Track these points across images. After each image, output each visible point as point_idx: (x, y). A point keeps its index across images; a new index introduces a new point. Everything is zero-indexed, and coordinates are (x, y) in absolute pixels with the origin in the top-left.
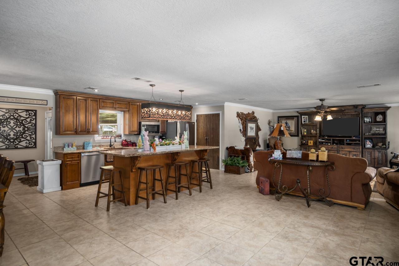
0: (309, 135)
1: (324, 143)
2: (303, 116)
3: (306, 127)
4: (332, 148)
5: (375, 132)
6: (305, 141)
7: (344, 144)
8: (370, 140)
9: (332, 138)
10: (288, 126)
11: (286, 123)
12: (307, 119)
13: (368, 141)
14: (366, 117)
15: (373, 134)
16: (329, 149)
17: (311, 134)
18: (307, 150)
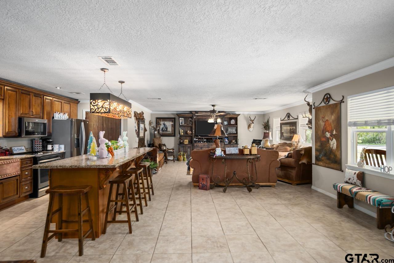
0: (185, 135)
1: (197, 142)
2: (180, 118)
3: (182, 128)
4: (204, 145)
5: (230, 132)
6: (182, 140)
8: (227, 138)
9: (204, 137)
10: (166, 127)
11: (164, 124)
12: (183, 121)
13: (226, 139)
14: (225, 121)
15: (230, 134)
16: (202, 146)
17: (187, 134)
18: (185, 148)
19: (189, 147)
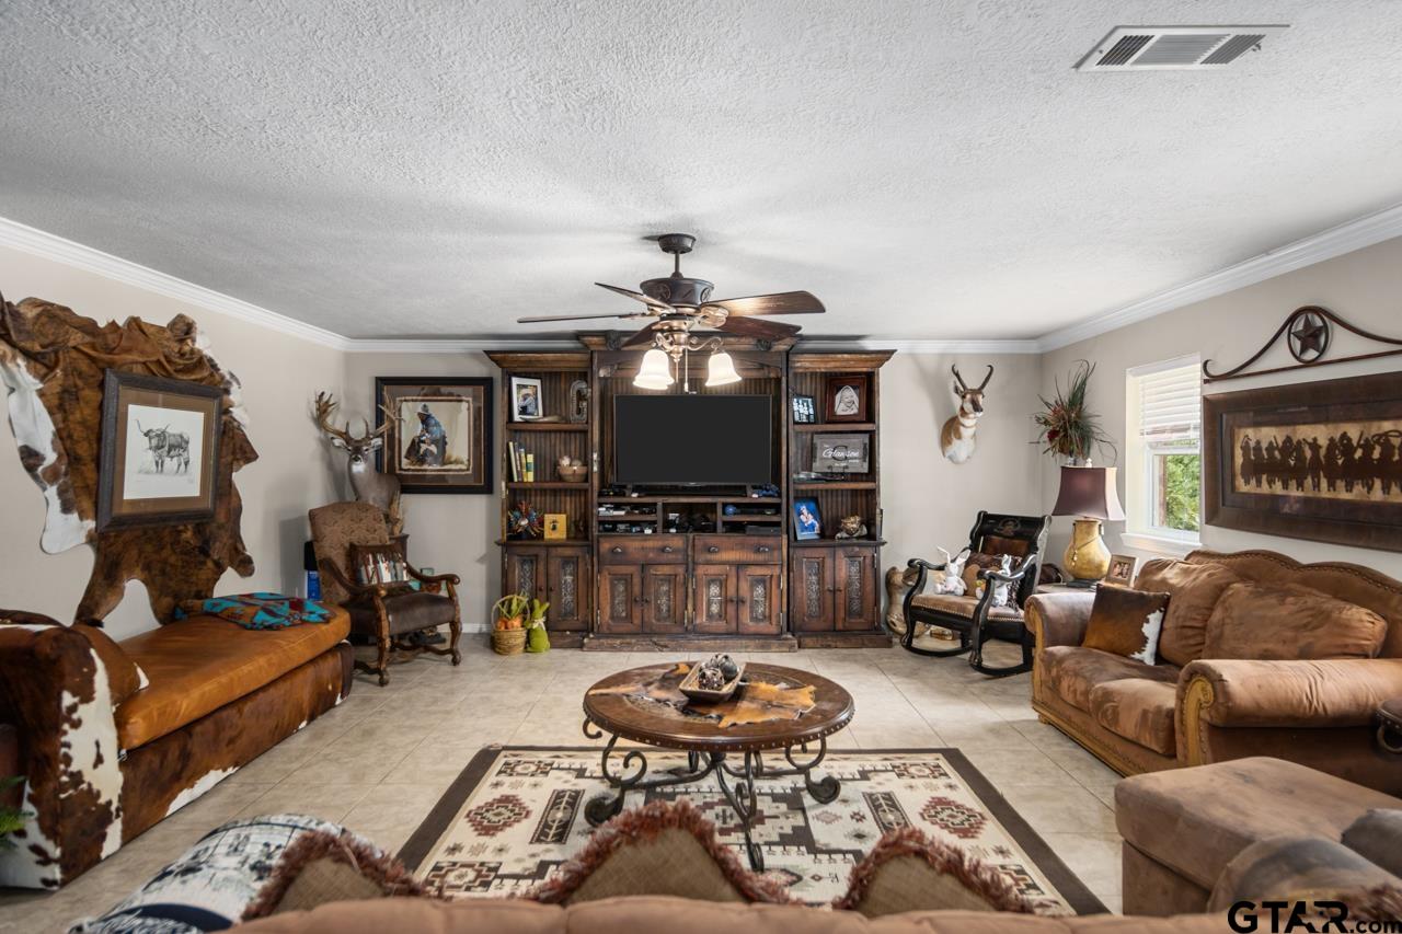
0: (547, 485)
1: (622, 527)
2: (515, 381)
3: (530, 439)
4: (663, 550)
5: (830, 467)
6: (527, 515)
7: (713, 529)
8: (813, 505)
9: (660, 501)
10: (438, 435)
11: (425, 419)
12: (536, 399)
13: (804, 509)
14: (799, 396)
15: (829, 477)
16: (651, 555)
17: (560, 478)
18: (541, 568)
19: (566, 561)
